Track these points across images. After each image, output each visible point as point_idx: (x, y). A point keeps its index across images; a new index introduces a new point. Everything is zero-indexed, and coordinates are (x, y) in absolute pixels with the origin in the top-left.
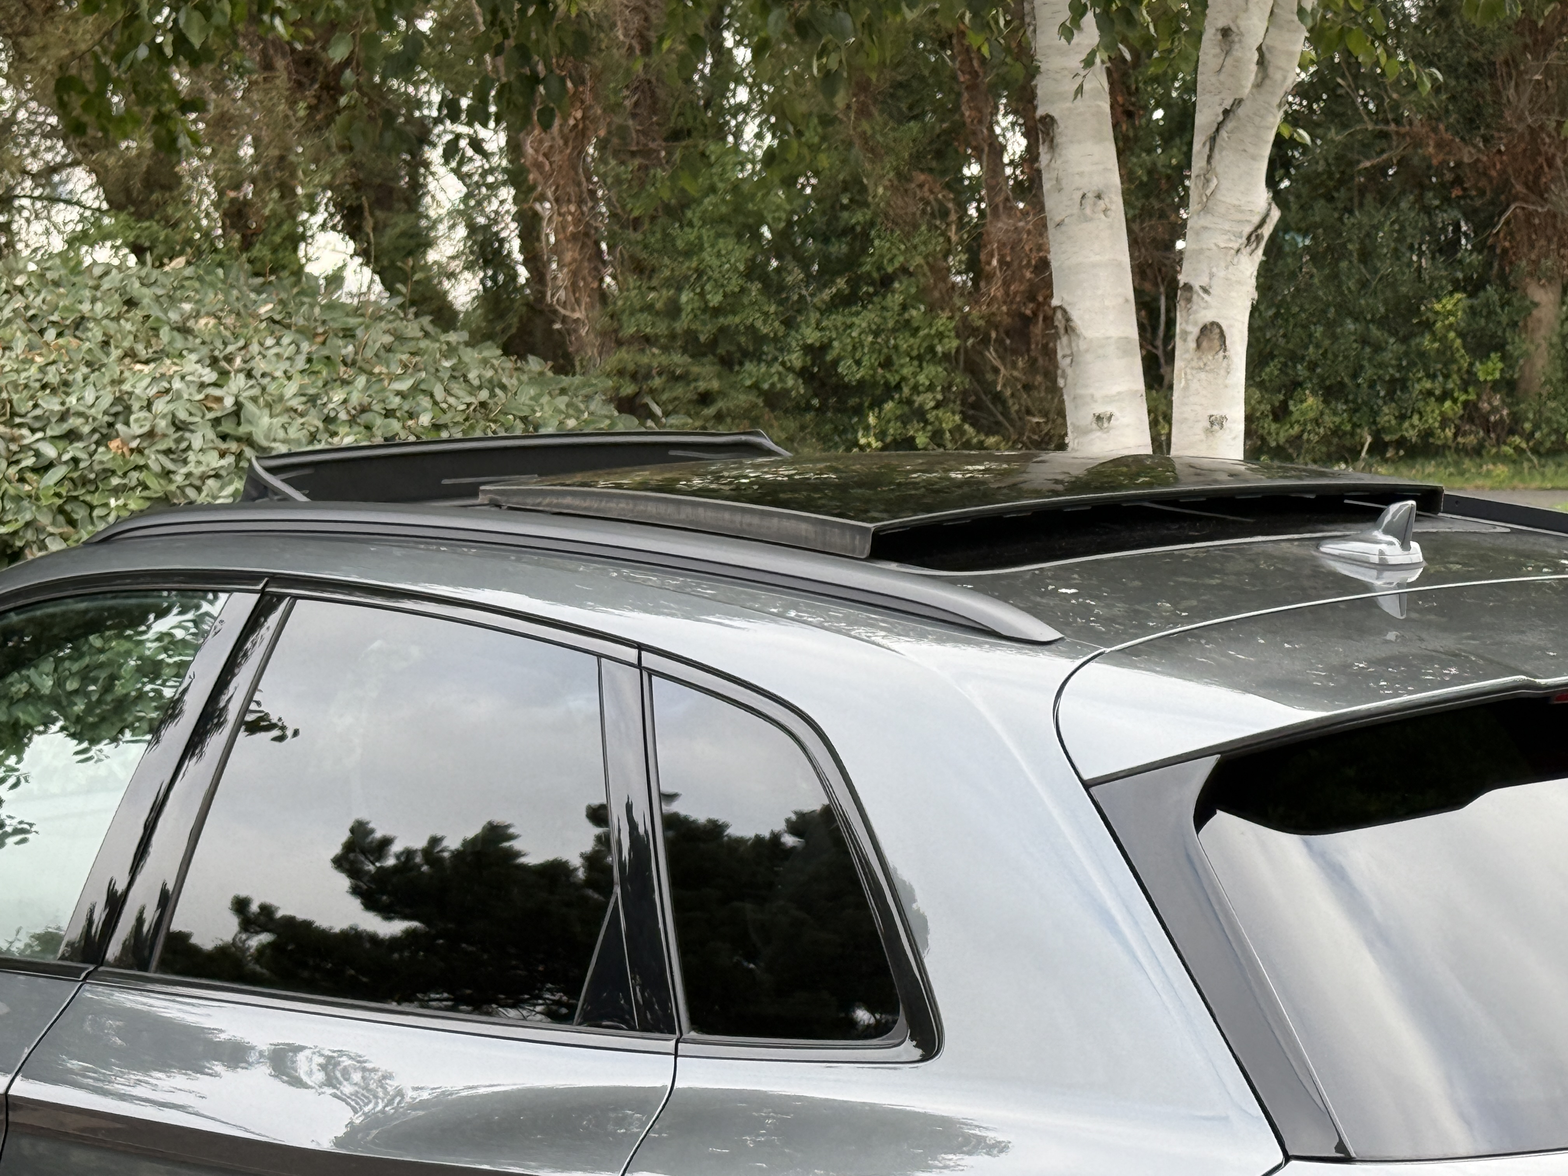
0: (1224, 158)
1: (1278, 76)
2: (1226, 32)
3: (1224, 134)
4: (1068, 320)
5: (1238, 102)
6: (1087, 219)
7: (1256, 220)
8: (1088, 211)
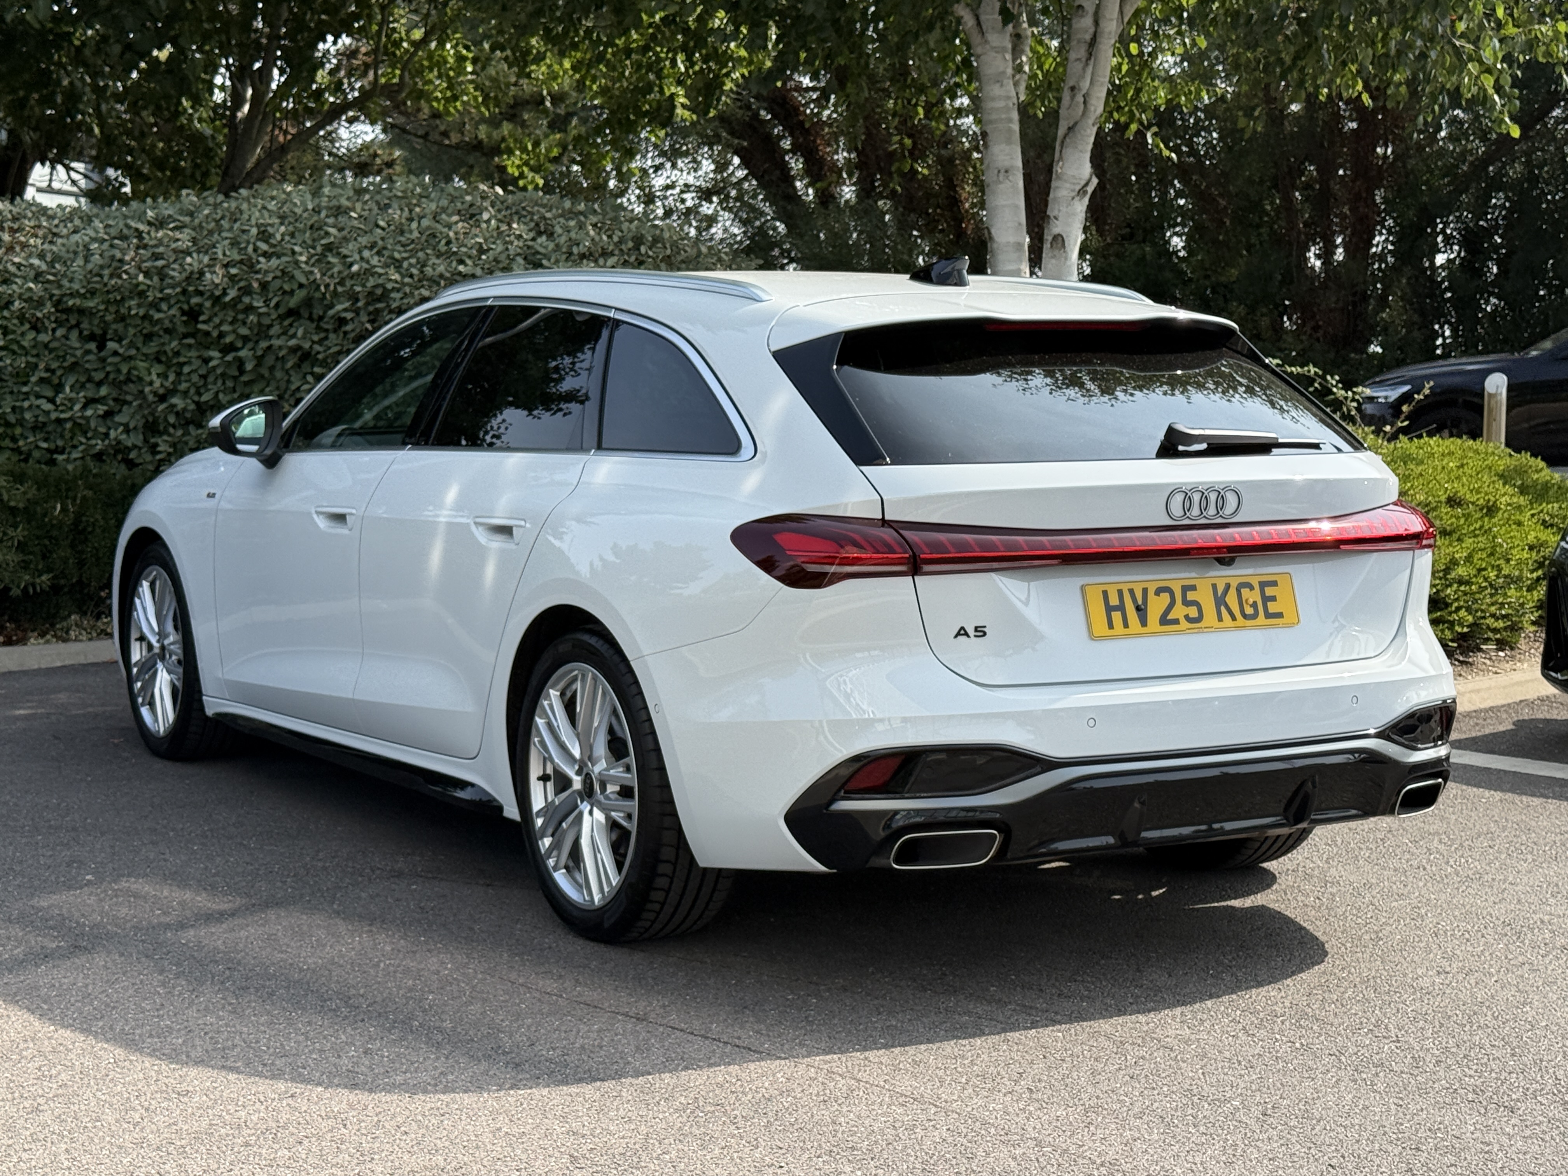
0: (1068, 152)
1: (1092, 108)
2: (1073, 89)
3: (1068, 140)
4: (990, 233)
5: (1076, 124)
6: (1000, 183)
7: (1083, 183)
8: (1001, 178)
